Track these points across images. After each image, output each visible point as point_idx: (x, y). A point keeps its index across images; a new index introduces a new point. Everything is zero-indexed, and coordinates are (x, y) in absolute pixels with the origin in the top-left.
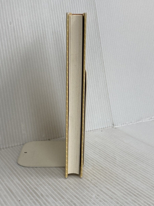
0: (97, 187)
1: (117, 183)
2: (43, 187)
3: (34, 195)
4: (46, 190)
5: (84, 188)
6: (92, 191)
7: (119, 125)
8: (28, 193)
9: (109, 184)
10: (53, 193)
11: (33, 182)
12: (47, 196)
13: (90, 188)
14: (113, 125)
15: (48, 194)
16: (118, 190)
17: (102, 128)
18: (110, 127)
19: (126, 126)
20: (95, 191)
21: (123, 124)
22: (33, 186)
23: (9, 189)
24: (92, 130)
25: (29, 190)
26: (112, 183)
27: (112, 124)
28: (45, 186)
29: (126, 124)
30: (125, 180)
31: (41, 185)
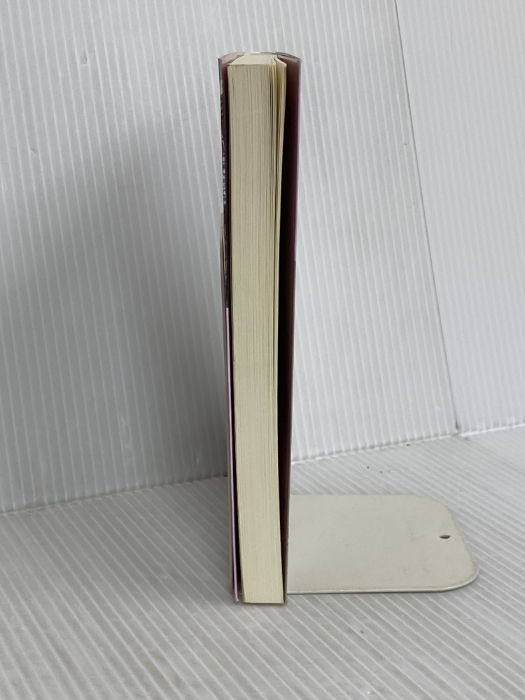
0: (381, 658)
1: (458, 647)
2: (185, 653)
3: (151, 679)
4: (194, 663)
5: (335, 661)
6: (363, 675)
7: (481, 430)
8: (129, 671)
9: (427, 647)
10: (219, 674)
11: (147, 633)
12: (196, 686)
13: (354, 660)
14: (457, 427)
15: (200, 680)
16: (457, 671)
17: (416, 436)
18: (444, 434)
19: (504, 431)
20: (374, 675)
21: (496, 426)
22: (148, 645)
23: (63, 655)
24: (376, 443)
25: (130, 662)
26: (439, 644)
27: (454, 423)
28: (190, 649)
29: (504, 425)
30: (486, 634)
31: (176, 643)
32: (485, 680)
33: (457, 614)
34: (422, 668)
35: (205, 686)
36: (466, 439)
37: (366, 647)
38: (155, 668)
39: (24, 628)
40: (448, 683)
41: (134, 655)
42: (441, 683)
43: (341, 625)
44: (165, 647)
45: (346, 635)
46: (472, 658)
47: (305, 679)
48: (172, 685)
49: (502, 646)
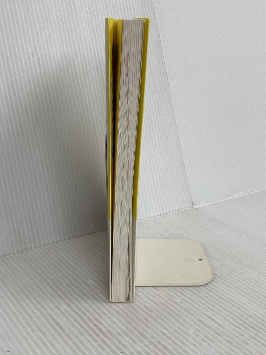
32: (238, 322)
33: (217, 291)
34: (210, 318)
35: (122, 334)
36: (196, 209)
37: (185, 309)
38: (98, 326)
39: (36, 311)
40: (223, 324)
41: (88, 321)
42: (220, 325)
43: (171, 300)
44: (100, 316)
45: (175, 305)
46: (228, 311)
47: (163, 327)
48: (108, 335)
49: (239, 305)
